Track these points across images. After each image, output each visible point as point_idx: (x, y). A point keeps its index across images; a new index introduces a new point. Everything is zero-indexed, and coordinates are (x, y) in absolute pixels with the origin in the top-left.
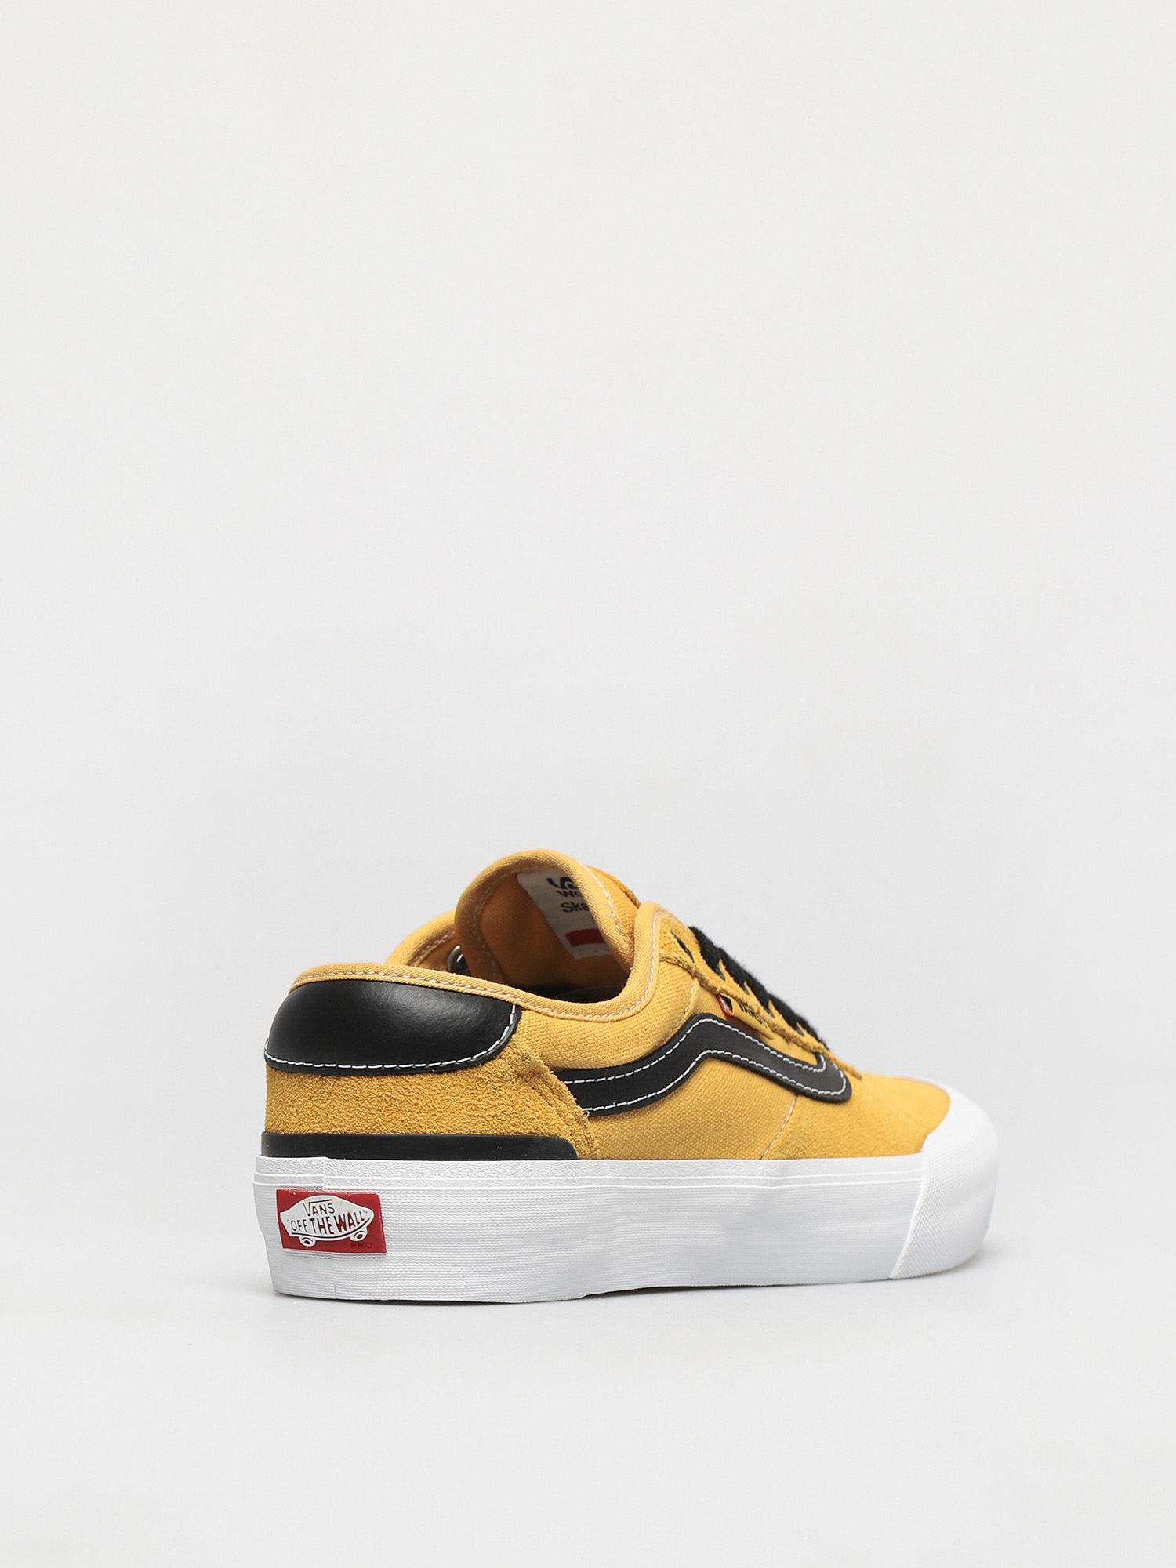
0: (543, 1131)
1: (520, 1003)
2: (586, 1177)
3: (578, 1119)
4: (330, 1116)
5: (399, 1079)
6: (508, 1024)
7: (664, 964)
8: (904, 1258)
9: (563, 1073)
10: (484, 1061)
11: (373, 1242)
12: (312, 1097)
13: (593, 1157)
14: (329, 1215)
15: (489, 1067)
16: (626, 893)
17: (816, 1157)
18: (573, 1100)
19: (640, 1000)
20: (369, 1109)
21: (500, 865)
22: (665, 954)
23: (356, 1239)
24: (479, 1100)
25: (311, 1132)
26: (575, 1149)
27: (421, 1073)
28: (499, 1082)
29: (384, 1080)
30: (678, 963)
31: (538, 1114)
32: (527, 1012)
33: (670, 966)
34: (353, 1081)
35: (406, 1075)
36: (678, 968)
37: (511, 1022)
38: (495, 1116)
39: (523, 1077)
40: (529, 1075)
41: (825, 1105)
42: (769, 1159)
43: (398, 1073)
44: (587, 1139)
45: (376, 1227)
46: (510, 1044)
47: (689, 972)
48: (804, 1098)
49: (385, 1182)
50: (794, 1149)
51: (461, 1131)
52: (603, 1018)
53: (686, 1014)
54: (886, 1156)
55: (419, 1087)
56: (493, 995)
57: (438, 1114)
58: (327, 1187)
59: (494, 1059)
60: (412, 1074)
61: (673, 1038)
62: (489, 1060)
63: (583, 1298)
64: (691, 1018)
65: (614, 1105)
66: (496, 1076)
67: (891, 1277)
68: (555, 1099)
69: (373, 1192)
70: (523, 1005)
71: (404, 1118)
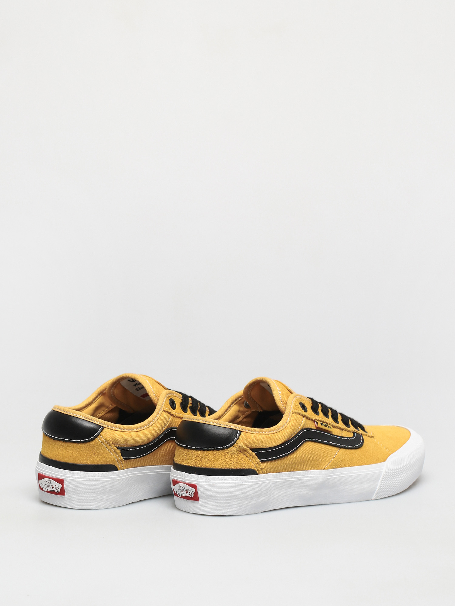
0: (246, 467)
1: (241, 430)
2: (260, 480)
3: (258, 463)
4: (186, 460)
5: (204, 452)
6: (236, 437)
7: (293, 414)
8: (376, 494)
9: (253, 450)
10: (228, 447)
11: (195, 498)
12: (182, 454)
13: (264, 473)
14: (184, 489)
15: (230, 449)
16: (288, 390)
17: (345, 467)
18: (257, 457)
19: (283, 426)
20: (196, 460)
21: (254, 381)
22: (294, 411)
23: (191, 496)
24: (227, 459)
25: (181, 464)
26: (257, 472)
27: (210, 450)
28: (233, 453)
29: (200, 452)
30: (298, 414)
31: (245, 462)
32: (243, 433)
33: (296, 415)
34: (192, 451)
35: (206, 451)
36: (299, 415)
37: (237, 436)
38: (231, 463)
39: (241, 451)
40: (242, 451)
41: (351, 450)
42: (326, 469)
43: (204, 450)
44: (261, 469)
45: (196, 494)
46: (236, 442)
47: (302, 416)
48: (343, 449)
49: (198, 481)
50: (337, 465)
51: (221, 468)
52: (269, 433)
53: (299, 429)
54: (371, 464)
55: (209, 454)
56: (233, 428)
57: (215, 463)
58: (184, 481)
59: (231, 447)
60: (207, 451)
61: (293, 437)
62: (230, 447)
63: (262, 512)
64: (301, 430)
65: (271, 458)
66: (232, 452)
67: (372, 499)
68: (251, 457)
69: (195, 484)
70: (242, 430)
71: (205, 463)
